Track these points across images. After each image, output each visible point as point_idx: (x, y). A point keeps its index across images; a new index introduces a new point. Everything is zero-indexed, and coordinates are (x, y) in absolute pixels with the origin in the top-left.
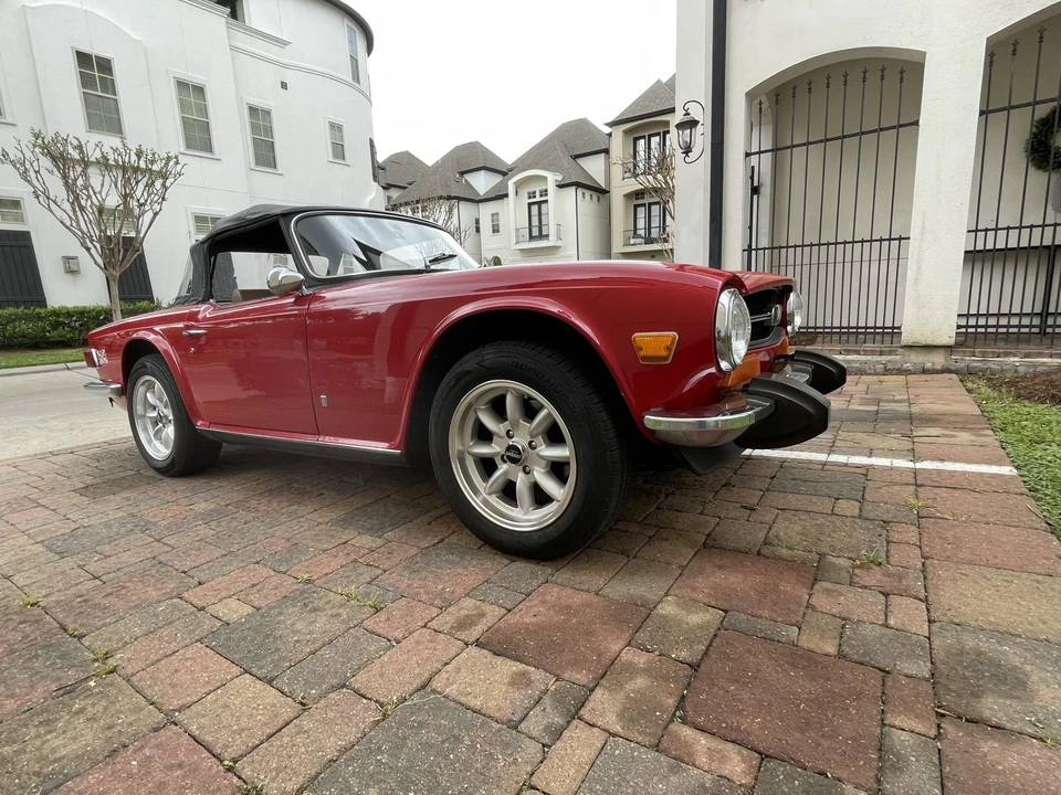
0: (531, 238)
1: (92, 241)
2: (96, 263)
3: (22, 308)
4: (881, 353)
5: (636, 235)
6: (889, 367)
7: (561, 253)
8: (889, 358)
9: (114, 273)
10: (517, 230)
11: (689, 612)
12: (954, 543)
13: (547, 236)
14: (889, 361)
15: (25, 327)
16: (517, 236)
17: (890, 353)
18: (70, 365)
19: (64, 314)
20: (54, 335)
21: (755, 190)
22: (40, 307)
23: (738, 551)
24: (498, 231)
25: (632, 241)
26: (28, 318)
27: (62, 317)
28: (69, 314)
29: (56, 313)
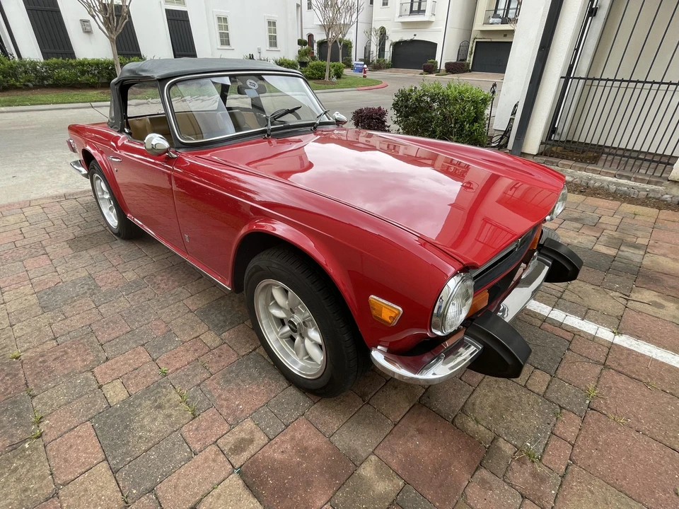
0: (412, 12)
1: (95, 11)
2: (100, 28)
3: (61, 59)
4: (649, 182)
5: (495, 15)
6: (650, 195)
7: (433, 27)
8: (654, 187)
9: (113, 36)
10: (402, 4)
11: (381, 478)
12: (600, 451)
13: (424, 11)
14: (653, 190)
15: (64, 72)
16: (401, 12)
17: (656, 183)
18: (93, 104)
19: (87, 65)
20: (82, 79)
21: (592, 12)
22: (72, 59)
23: (438, 414)
24: (387, 4)
25: (491, 20)
26: (65, 66)
27: (85, 66)
28: (90, 64)
29: (82, 64)
